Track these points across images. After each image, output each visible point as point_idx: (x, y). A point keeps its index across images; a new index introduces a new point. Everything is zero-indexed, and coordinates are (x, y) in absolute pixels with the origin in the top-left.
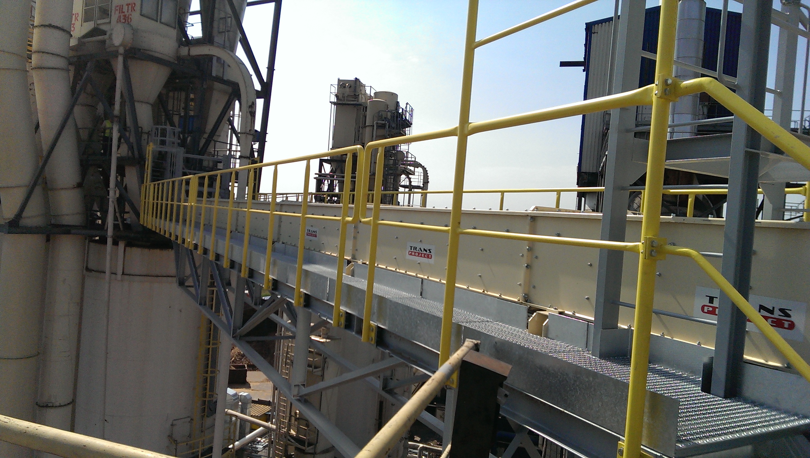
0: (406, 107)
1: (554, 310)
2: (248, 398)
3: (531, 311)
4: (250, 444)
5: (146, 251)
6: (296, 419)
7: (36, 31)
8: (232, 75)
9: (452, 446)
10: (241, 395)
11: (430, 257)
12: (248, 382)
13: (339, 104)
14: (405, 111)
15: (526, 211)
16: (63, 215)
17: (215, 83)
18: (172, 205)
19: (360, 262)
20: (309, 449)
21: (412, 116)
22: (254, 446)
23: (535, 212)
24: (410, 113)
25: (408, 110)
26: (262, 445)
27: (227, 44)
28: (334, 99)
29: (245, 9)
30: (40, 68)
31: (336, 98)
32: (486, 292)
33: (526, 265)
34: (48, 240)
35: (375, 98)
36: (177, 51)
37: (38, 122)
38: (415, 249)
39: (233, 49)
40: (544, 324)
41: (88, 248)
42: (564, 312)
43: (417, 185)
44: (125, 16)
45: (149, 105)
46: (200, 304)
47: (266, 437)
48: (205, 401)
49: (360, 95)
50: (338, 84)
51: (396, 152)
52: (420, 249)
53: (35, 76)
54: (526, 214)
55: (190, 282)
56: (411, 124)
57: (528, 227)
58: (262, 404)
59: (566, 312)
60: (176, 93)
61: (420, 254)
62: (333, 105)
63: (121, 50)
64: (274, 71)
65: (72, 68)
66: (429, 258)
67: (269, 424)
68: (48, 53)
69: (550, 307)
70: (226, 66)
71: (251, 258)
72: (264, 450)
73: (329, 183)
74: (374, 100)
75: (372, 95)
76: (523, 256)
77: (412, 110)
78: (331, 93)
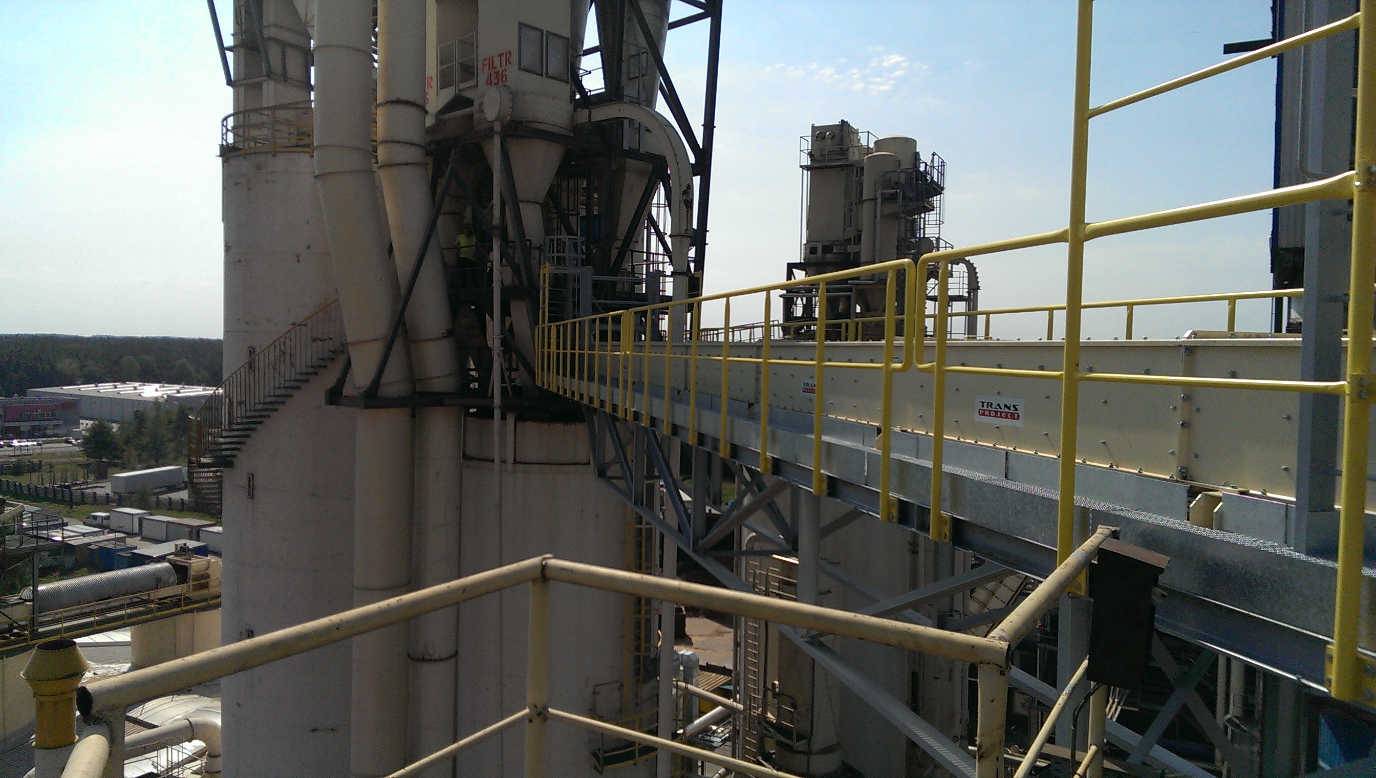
0: (933, 161)
1: (1232, 489)
2: (693, 659)
3: (1192, 493)
4: (700, 735)
5: (545, 426)
6: (775, 695)
7: (380, 111)
8: (653, 144)
9: (1089, 663)
10: (682, 655)
11: (1016, 417)
12: (688, 636)
13: (817, 168)
14: (931, 167)
15: (1177, 338)
16: (431, 378)
17: (628, 160)
18: (581, 356)
19: (897, 429)
20: (800, 745)
21: (943, 175)
22: (708, 738)
23: (1192, 339)
24: (940, 170)
25: (936, 164)
26: (721, 738)
27: (643, 96)
28: (806, 161)
29: (666, 34)
30: (389, 165)
31: (809, 159)
32: (1115, 467)
33: (1181, 422)
34: (413, 416)
35: (876, 152)
36: (572, 118)
37: (391, 244)
38: (989, 407)
39: (651, 102)
40: (1216, 510)
41: (465, 424)
42: (1249, 491)
43: (958, 294)
44: (497, 73)
45: (537, 205)
46: (636, 504)
47: (724, 725)
48: (639, 657)
49: (851, 149)
50: (812, 133)
51: (917, 240)
52: (999, 405)
53: (384, 177)
54: (1178, 344)
55: (614, 471)
56: (943, 189)
57: (1181, 366)
58: (714, 672)
59: (1251, 492)
60: (571, 181)
61: (999, 414)
62: (805, 172)
63: (497, 127)
64: (715, 129)
65: (430, 160)
66: (1014, 419)
67: (730, 702)
68: (399, 142)
69: (1224, 486)
70: (642, 130)
71: (732, 428)
72: (723, 746)
73: (805, 303)
74: (874, 154)
75: (872, 145)
76: (1175, 408)
77: (943, 164)
78: (801, 151)
